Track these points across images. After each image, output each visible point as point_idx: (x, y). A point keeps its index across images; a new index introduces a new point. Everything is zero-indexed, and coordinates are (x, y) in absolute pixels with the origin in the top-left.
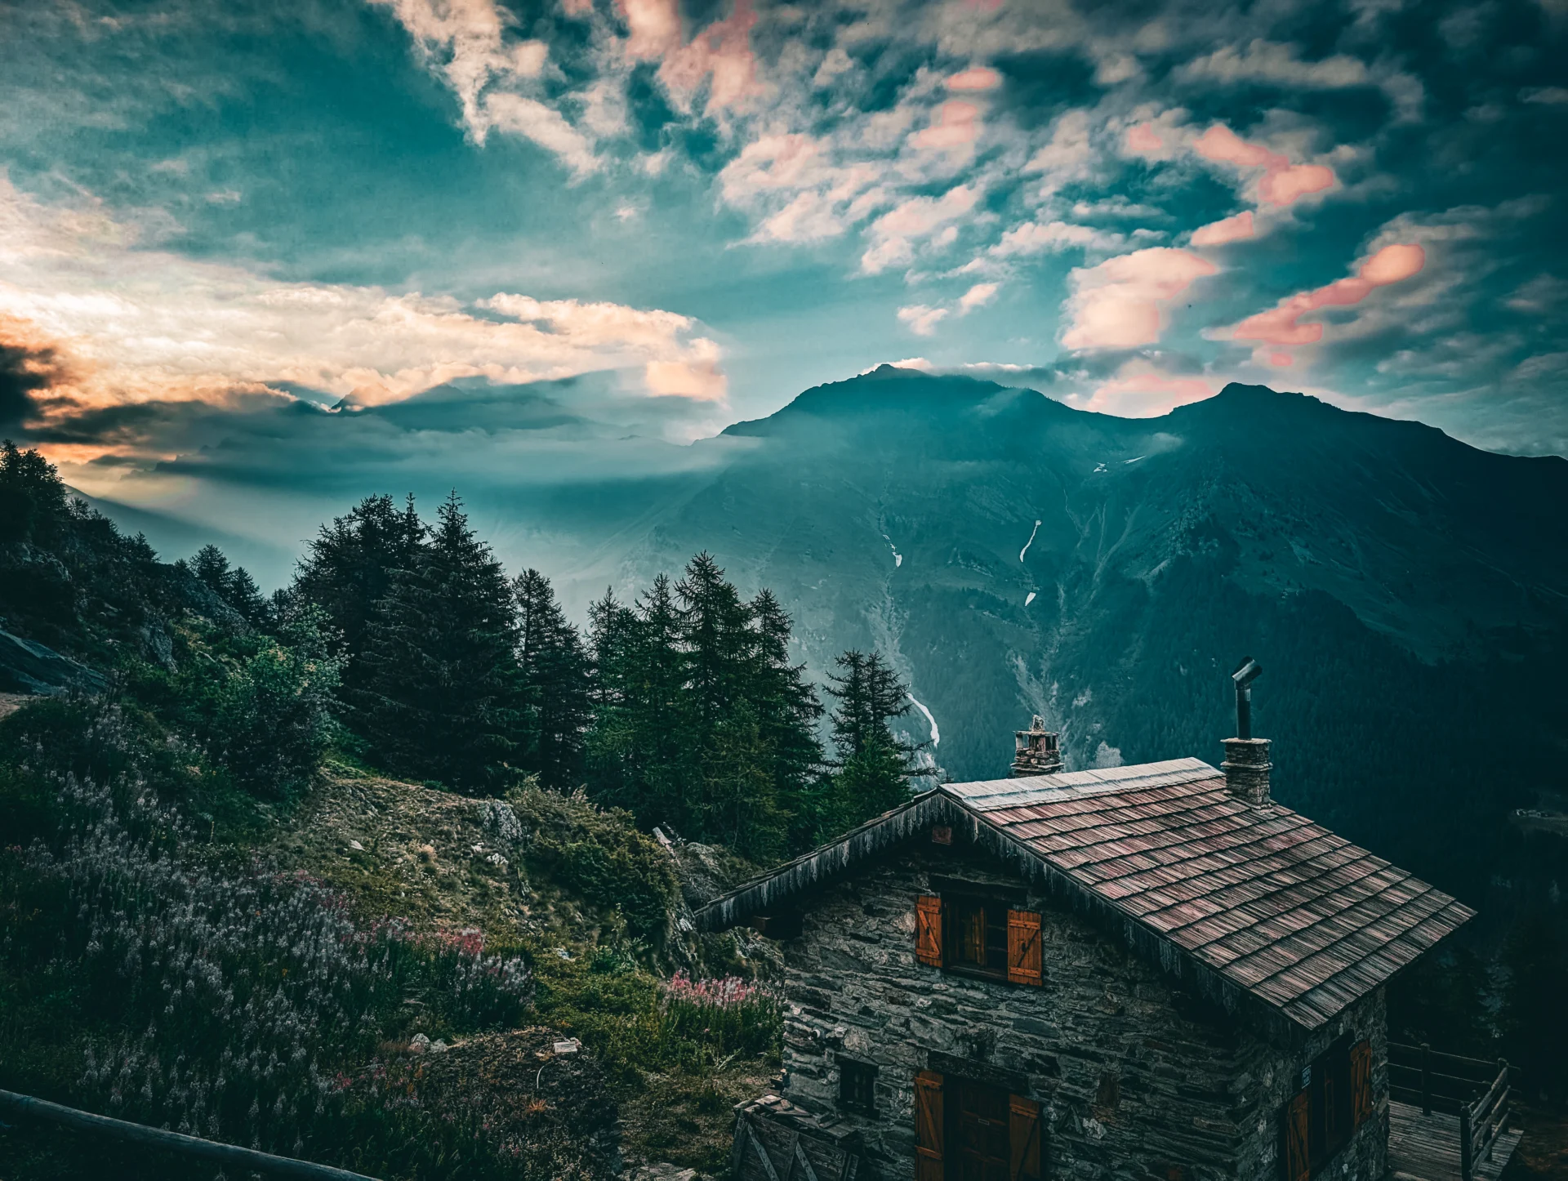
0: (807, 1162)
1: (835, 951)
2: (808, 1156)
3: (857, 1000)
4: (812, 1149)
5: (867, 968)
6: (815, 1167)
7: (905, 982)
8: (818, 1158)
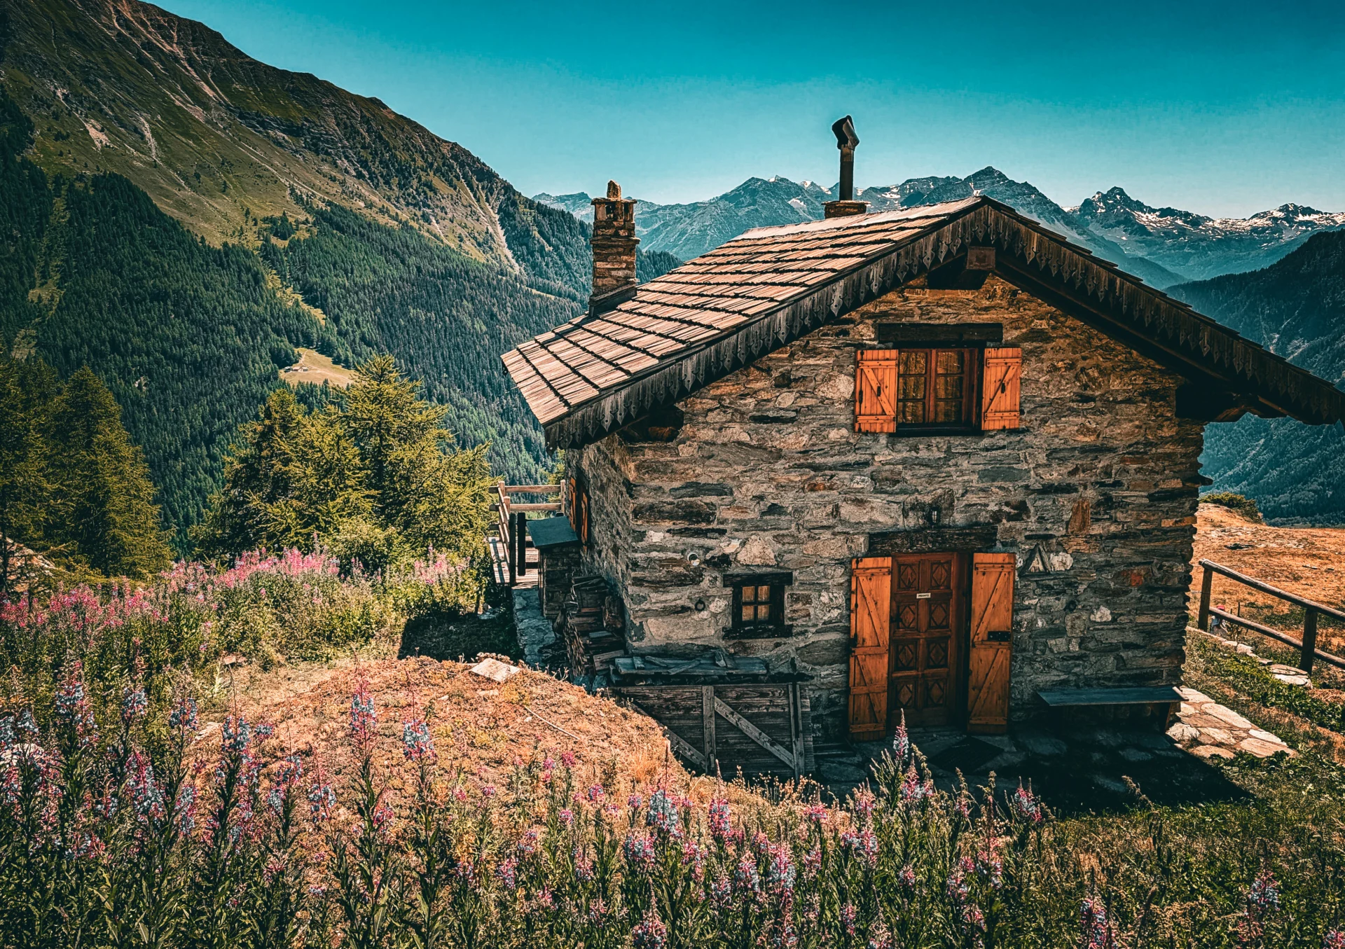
0: (737, 716)
1: (724, 445)
2: (735, 708)
3: (760, 498)
4: (737, 698)
5: (778, 455)
6: (749, 718)
7: (830, 461)
8: (750, 706)
